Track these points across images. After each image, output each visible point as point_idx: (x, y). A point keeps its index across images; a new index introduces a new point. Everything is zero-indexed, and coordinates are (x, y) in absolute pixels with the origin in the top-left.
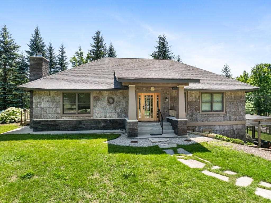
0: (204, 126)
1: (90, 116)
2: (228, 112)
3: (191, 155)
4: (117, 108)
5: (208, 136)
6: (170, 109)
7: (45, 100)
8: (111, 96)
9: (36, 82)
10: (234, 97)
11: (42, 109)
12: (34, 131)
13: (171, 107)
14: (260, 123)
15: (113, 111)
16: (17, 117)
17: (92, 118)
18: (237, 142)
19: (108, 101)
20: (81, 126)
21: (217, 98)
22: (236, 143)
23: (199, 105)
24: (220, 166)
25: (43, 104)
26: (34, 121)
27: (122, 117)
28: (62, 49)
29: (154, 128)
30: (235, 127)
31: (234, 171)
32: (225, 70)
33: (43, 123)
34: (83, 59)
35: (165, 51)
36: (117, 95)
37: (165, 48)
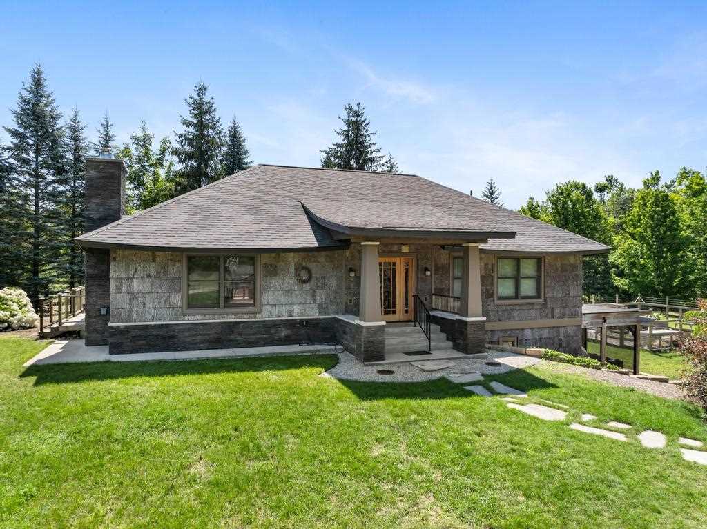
0: (502, 331)
1: (254, 313)
2: (548, 299)
3: (525, 396)
4: (318, 292)
5: (528, 353)
6: (433, 294)
7: (141, 273)
8: (304, 264)
9: (119, 227)
10: (562, 266)
11: (133, 296)
12: (111, 353)
13: (435, 289)
14: (605, 321)
15: (309, 300)
16: (15, 315)
17: (258, 318)
18: (589, 364)
19: (297, 275)
20: (232, 337)
21: (528, 268)
22: (588, 366)
23: (492, 284)
24: (593, 415)
25: (135, 283)
26: (112, 327)
27: (328, 314)
28: (107, 127)
29: (409, 340)
30: (562, 331)
31: (624, 423)
32: (488, 194)
33: (137, 332)
34: (151, 153)
35: (361, 143)
36: (319, 262)
37: (362, 135)
